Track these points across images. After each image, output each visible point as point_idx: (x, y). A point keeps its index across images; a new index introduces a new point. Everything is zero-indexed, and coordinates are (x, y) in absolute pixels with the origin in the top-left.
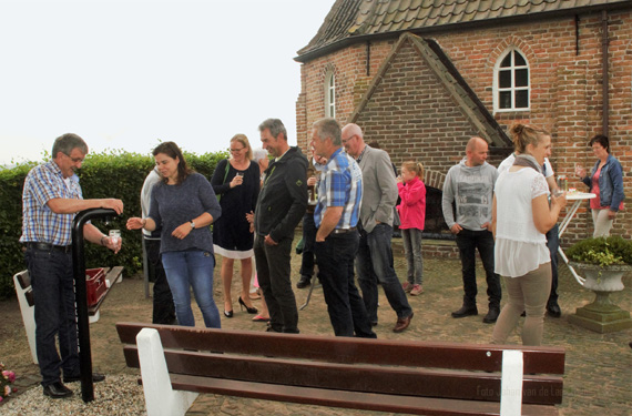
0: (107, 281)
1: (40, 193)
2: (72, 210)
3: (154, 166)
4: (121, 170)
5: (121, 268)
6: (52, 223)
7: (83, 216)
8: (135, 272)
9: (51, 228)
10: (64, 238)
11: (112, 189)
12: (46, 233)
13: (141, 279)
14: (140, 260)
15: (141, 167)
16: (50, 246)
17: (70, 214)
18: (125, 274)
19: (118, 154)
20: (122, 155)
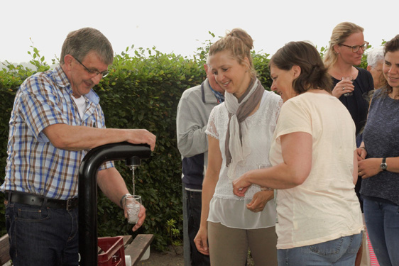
0: (127, 257)
1: (34, 115)
2: (81, 144)
3: (203, 76)
4: (152, 82)
5: (149, 237)
6: (47, 164)
7: (97, 155)
8: (169, 243)
9: (45, 171)
10: (65, 187)
11: (138, 113)
12: (37, 178)
13: (177, 255)
14: (179, 224)
15: (183, 78)
16: (42, 198)
17: (77, 150)
18: (153, 245)
19: (147, 56)
20: (152, 58)
